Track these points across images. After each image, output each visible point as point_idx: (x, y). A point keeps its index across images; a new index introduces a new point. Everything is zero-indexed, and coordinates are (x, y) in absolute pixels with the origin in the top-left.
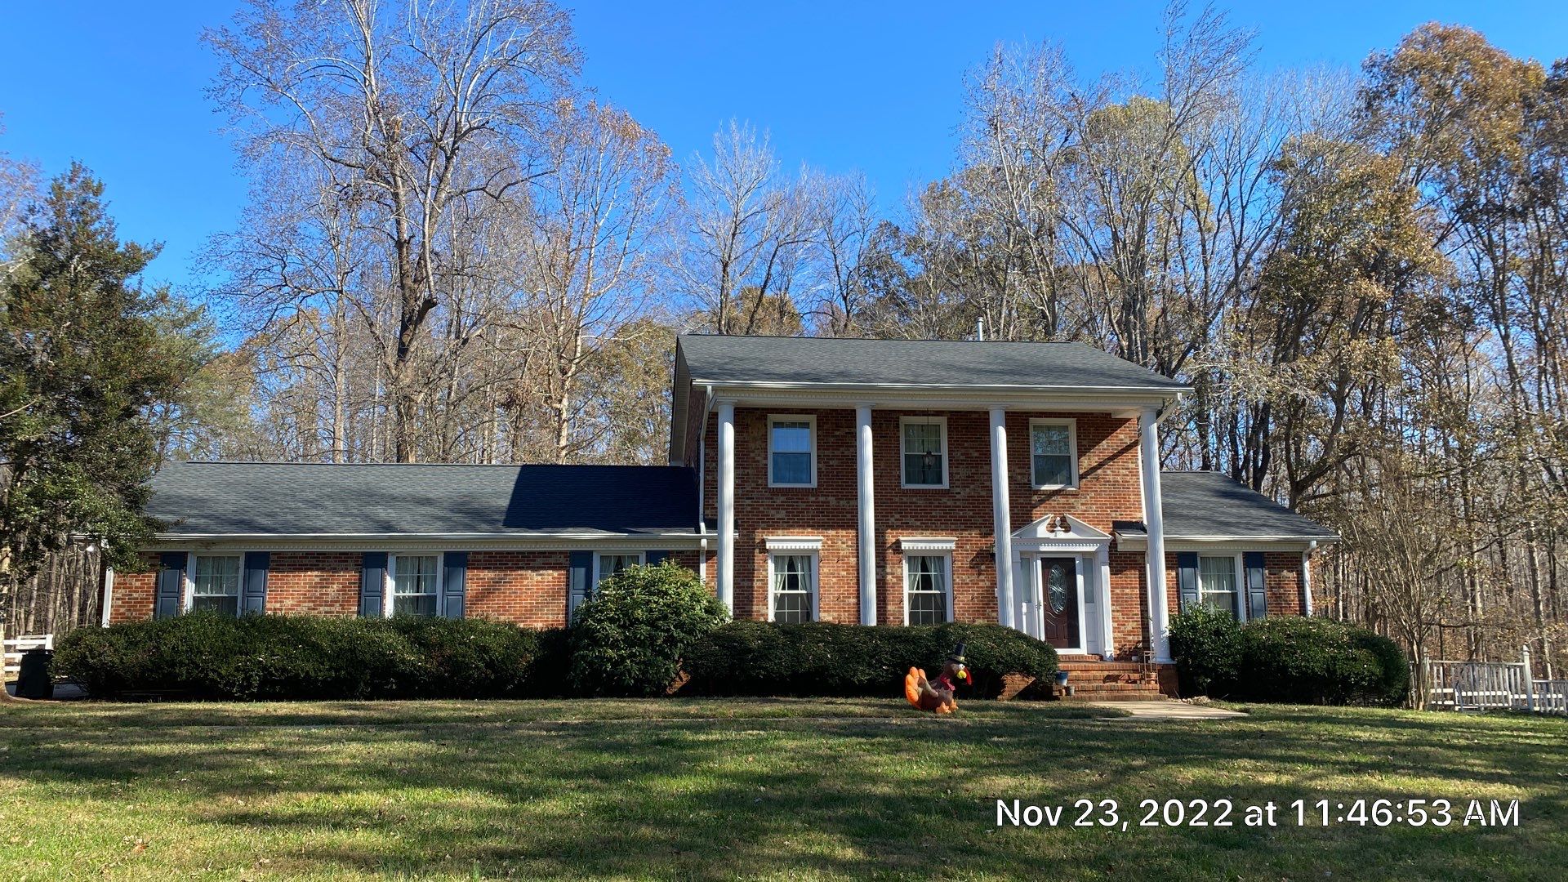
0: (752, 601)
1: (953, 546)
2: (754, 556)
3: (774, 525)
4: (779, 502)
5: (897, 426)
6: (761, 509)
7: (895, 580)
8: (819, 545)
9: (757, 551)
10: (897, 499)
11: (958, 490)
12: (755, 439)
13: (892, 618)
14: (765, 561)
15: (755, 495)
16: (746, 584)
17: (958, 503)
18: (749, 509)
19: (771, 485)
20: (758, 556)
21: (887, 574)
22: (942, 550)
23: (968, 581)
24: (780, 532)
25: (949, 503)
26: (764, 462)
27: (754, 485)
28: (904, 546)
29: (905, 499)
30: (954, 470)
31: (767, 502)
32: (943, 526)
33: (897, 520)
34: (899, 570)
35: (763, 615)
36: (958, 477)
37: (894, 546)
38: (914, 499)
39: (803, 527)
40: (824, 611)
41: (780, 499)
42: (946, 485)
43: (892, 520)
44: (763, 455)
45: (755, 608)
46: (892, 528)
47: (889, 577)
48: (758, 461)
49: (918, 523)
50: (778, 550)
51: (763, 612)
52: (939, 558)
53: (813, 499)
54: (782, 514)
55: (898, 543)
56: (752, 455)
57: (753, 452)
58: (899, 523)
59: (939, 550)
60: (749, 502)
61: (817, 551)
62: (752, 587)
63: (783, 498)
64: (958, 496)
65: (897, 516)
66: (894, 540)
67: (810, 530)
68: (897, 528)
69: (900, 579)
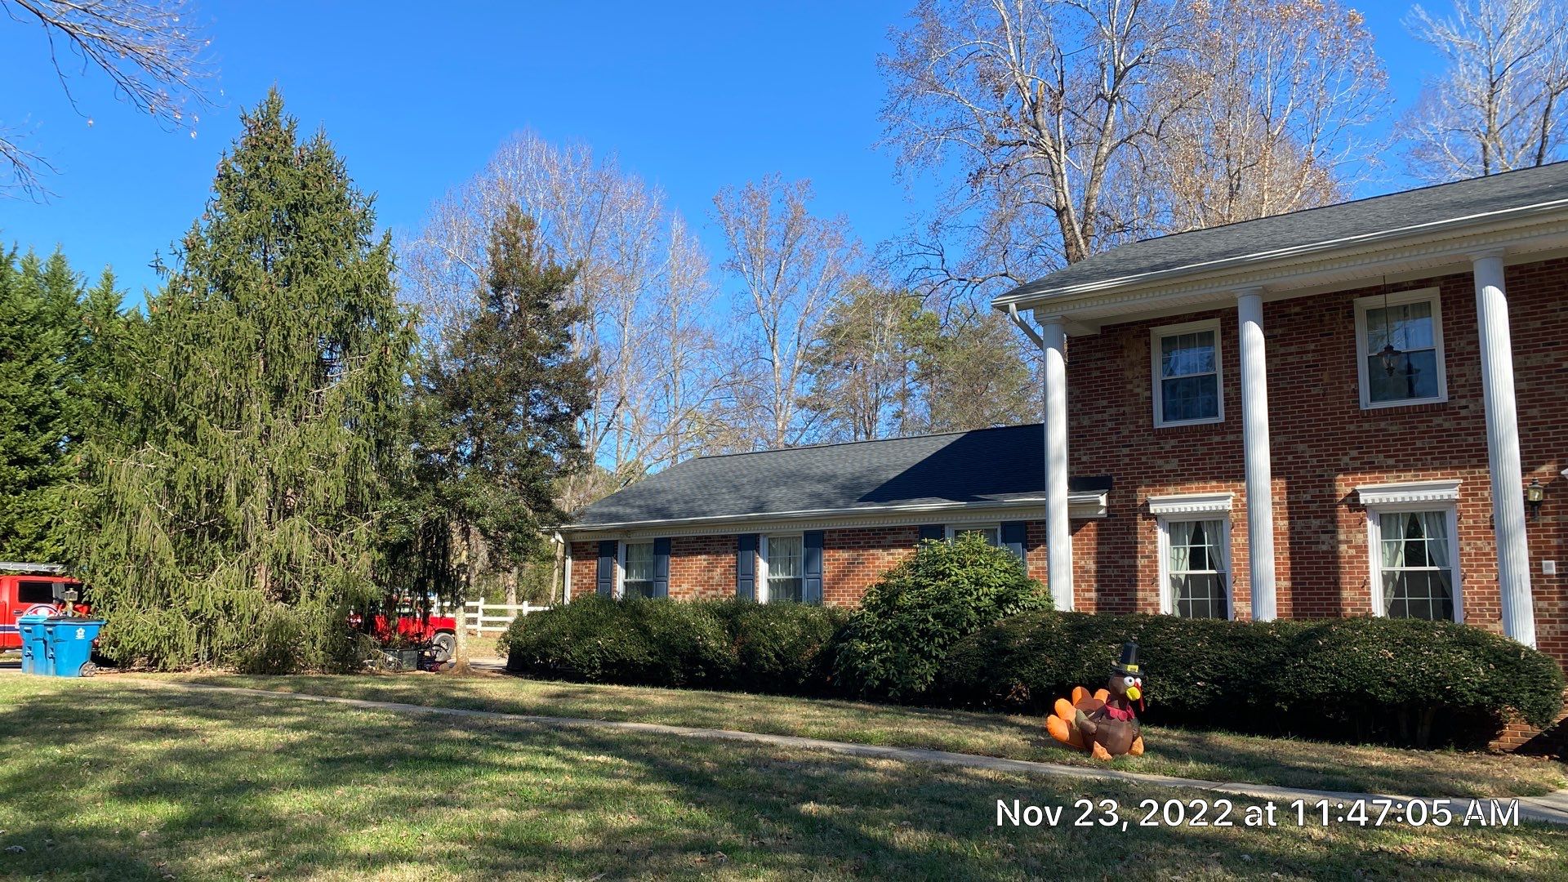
0: (1136, 585)
1: (1455, 494)
2: (1136, 524)
3: (1161, 480)
4: (1168, 447)
5: (1350, 315)
6: (1144, 459)
7: (1353, 552)
8: (1228, 505)
9: (1140, 517)
10: (1352, 427)
11: (1463, 402)
12: (1132, 365)
13: (1349, 610)
14: (1152, 531)
15: (1135, 440)
16: (1126, 562)
17: (1464, 424)
18: (1127, 460)
19: (1159, 423)
20: (1142, 525)
21: (1339, 542)
22: (1441, 502)
23: (1487, 550)
24: (1171, 489)
25: (1446, 425)
26: (1147, 394)
27: (1132, 427)
28: (1364, 498)
29: (1366, 426)
30: (1455, 370)
31: (1153, 449)
32: (1437, 463)
33: (1352, 459)
34: (1360, 536)
35: (1151, 604)
36: (1462, 381)
37: (1350, 500)
38: (1383, 425)
39: (1204, 479)
40: (1240, 600)
41: (1170, 443)
42: (1443, 396)
43: (1346, 459)
44: (1144, 384)
45: (1140, 595)
46: (1345, 471)
47: (1343, 547)
48: (1138, 394)
49: (1391, 462)
50: (1173, 514)
51: (1151, 600)
52: (1437, 514)
53: (1217, 439)
54: (1174, 464)
55: (1355, 495)
56: (1129, 387)
57: (1131, 382)
58: (1357, 464)
59: (1434, 502)
60: (1126, 451)
61: (1225, 513)
62: (1136, 566)
63: (1173, 442)
64: (1463, 413)
65: (1354, 453)
66: (1349, 490)
67: (1214, 483)
68: (1355, 470)
69: (1363, 549)
